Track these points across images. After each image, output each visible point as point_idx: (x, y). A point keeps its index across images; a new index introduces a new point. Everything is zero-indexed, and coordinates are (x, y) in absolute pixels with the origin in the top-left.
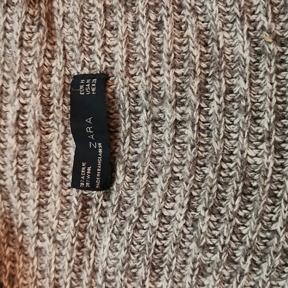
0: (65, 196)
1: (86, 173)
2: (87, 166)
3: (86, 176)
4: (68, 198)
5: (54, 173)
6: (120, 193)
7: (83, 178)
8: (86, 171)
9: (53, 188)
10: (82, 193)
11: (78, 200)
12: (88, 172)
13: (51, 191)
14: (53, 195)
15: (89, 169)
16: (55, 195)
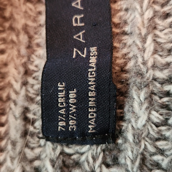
0: (31, 161)
1: (67, 103)
2: (68, 89)
3: (68, 108)
4: (37, 163)
5: (11, 119)
6: (143, 147)
7: (62, 112)
8: (67, 97)
9: (9, 147)
10: (62, 153)
11: (53, 166)
12: (71, 101)
13: (6, 152)
14: (9, 160)
15: (72, 95)
16: (12, 159)
